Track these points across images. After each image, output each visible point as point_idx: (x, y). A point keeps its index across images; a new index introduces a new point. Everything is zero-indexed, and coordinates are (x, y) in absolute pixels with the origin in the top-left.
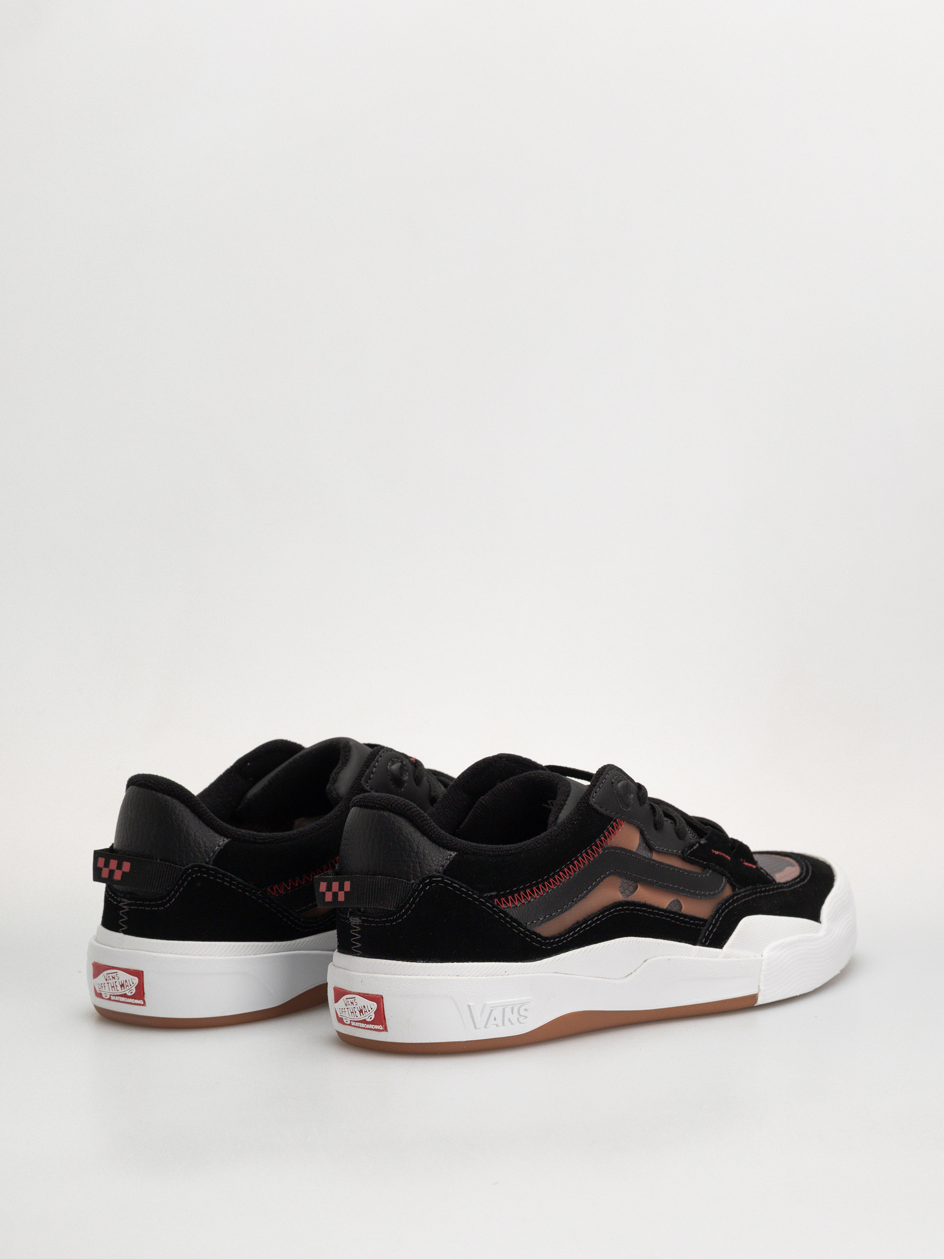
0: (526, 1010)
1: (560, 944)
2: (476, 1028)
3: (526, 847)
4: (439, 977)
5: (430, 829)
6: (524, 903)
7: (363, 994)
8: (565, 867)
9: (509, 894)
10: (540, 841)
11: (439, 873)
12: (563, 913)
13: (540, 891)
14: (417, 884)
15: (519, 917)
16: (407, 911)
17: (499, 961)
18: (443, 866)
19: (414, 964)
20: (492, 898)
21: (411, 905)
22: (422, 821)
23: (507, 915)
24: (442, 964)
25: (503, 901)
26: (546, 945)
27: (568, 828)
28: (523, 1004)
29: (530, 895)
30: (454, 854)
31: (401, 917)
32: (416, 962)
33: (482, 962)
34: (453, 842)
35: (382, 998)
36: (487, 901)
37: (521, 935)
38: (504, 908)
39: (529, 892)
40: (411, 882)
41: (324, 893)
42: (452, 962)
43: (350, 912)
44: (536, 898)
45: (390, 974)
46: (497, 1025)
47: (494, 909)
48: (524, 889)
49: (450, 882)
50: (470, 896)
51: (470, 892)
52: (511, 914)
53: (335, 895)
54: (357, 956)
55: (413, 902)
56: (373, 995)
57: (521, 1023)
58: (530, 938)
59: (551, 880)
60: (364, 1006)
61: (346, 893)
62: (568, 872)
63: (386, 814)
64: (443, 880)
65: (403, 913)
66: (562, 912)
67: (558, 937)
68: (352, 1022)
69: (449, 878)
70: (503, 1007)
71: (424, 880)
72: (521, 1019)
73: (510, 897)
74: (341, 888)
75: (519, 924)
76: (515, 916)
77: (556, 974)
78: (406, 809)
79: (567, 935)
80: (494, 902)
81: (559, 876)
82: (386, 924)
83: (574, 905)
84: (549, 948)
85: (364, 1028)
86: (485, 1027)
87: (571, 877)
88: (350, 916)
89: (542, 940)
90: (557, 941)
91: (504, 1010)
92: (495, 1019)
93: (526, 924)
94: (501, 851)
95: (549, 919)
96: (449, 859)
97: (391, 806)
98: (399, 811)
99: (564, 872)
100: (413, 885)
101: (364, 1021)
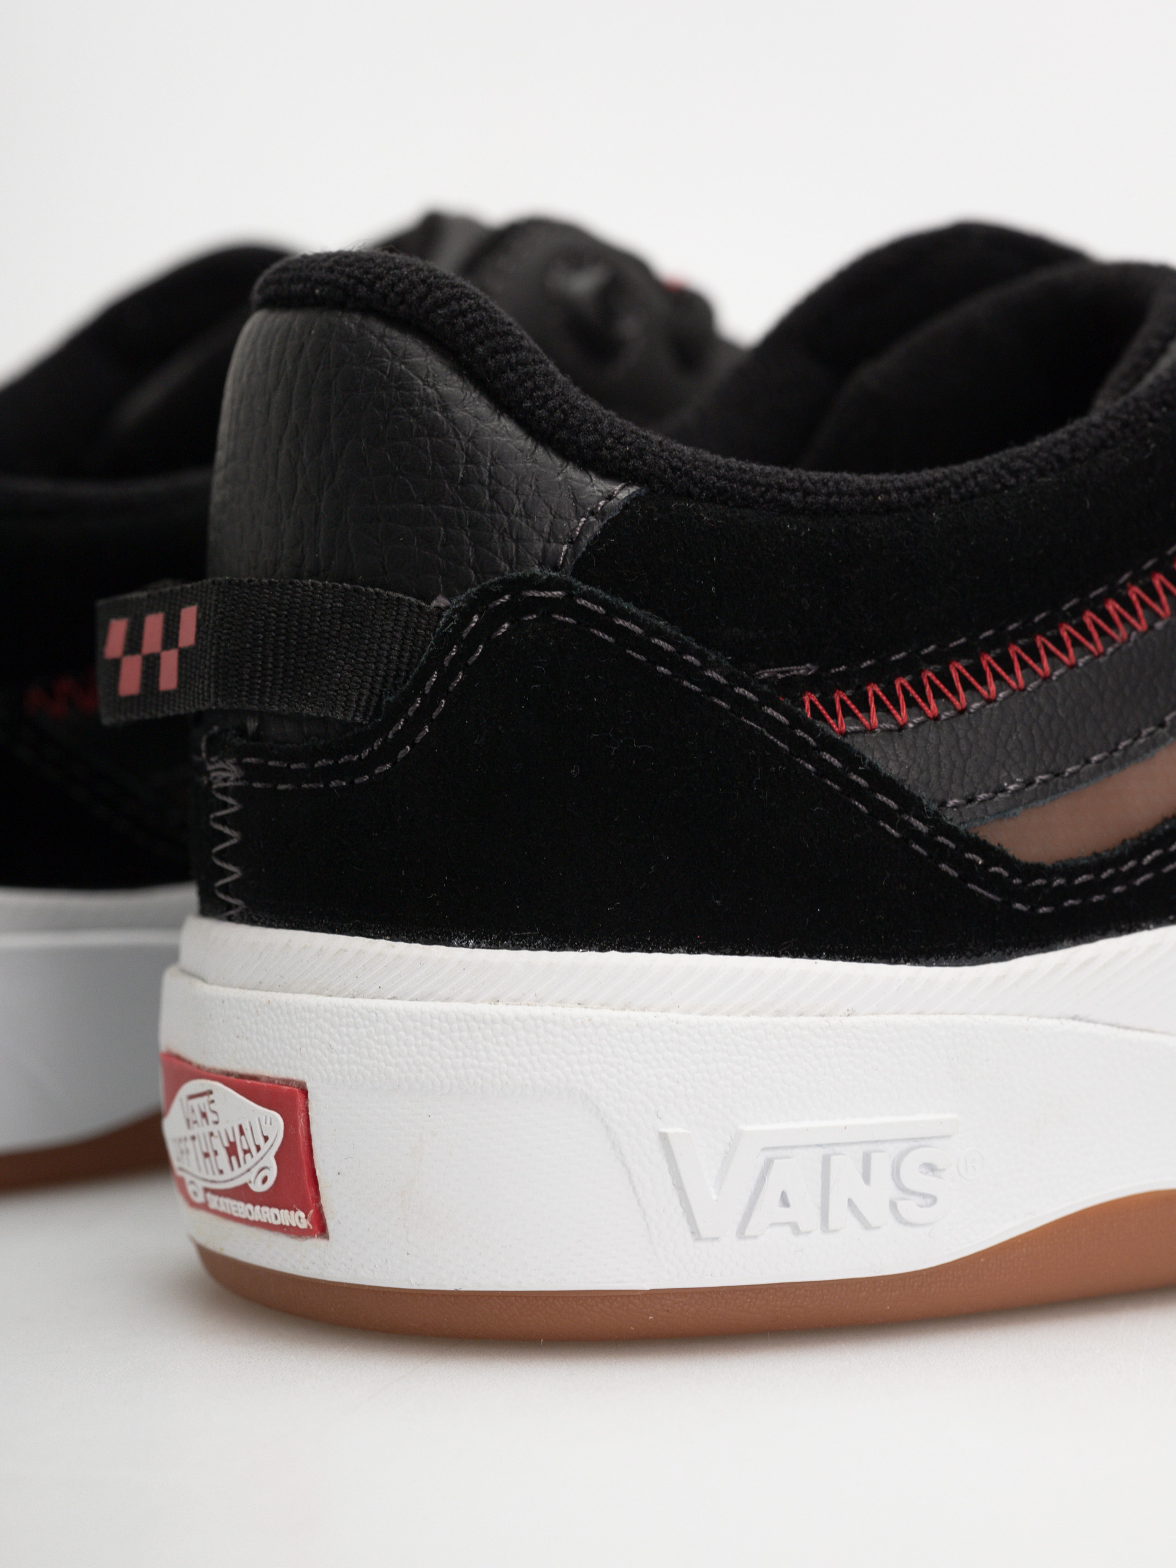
0: (931, 1168)
1: (1096, 898)
2: (695, 1232)
3: (957, 486)
4: (537, 1010)
5: (529, 384)
6: (936, 719)
7: (242, 1076)
8: (1133, 580)
9: (871, 675)
10: (1019, 463)
11: (555, 568)
12: (1112, 767)
13: (1010, 671)
14: (455, 611)
15: (914, 774)
16: (413, 726)
17: (813, 953)
18: (573, 542)
19: (438, 951)
20: (792, 687)
21: (431, 702)
22: (494, 352)
23: (852, 759)
24: (555, 954)
25: (842, 702)
26: (1033, 897)
27: (1152, 419)
28: (918, 1141)
29: (967, 686)
30: (623, 493)
31: (388, 752)
32: (449, 943)
33: (732, 953)
34: (625, 444)
35: (305, 1093)
36: (767, 699)
37: (916, 847)
38: (845, 734)
39: (961, 676)
40: (434, 603)
41: (116, 663)
42: (602, 949)
43: (211, 740)
44: (989, 701)
45: (338, 994)
46: (795, 1228)
47: (800, 733)
48: (942, 659)
49: (601, 610)
50: (690, 672)
51: (690, 658)
52: (874, 756)
53: (151, 665)
54: (230, 919)
55: (440, 688)
56: (270, 1080)
57: (907, 1224)
58: (956, 860)
59: (1066, 631)
60: (241, 1128)
61: (183, 654)
62: (1144, 605)
63: (351, 322)
64: (570, 596)
65: (396, 734)
66: (1108, 766)
67: (1084, 869)
68: (209, 1195)
69: (598, 591)
70: (821, 1152)
71: (487, 595)
72: (909, 1207)
73: (873, 689)
74: (170, 638)
75: (909, 802)
76: (892, 769)
77: (1076, 1023)
78: (429, 300)
79: (1131, 864)
80: (803, 705)
81: (1105, 616)
82: (333, 784)
83: (1164, 740)
84: (1044, 910)
85: (246, 1222)
86: (741, 1233)
87: (1159, 625)
88: (210, 754)
89: (1011, 877)
90: (1083, 885)
91: (826, 1162)
92: (785, 1201)
93: (943, 804)
94: (840, 494)
95: (1049, 791)
96: (603, 513)
97: (371, 286)
98: (402, 308)
99: (1127, 604)
100: (440, 617)
101: (243, 1193)
